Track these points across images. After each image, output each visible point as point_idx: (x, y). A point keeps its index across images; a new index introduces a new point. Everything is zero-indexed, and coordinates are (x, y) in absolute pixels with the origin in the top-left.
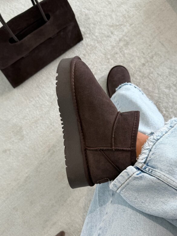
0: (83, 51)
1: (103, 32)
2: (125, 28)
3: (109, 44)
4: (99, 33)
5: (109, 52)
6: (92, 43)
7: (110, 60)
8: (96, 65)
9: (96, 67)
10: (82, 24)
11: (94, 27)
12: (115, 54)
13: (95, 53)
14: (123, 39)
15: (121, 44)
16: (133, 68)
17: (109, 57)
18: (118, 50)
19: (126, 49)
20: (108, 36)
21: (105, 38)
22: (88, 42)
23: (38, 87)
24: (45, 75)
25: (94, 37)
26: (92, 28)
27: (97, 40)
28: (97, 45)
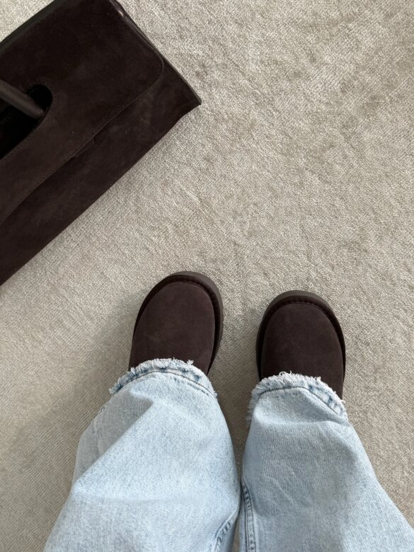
0: (203, 145)
1: (278, 58)
2: (365, 31)
3: (302, 109)
4: (262, 62)
5: (301, 143)
6: (236, 110)
7: (308, 174)
8: (256, 199)
9: (255, 204)
10: (190, 24)
11: (239, 36)
12: (324, 150)
13: (248, 151)
14: (356, 83)
15: (351, 105)
16: (392, 201)
17: (302, 162)
18: (336, 132)
19: (367, 127)
20: (297, 75)
21: (285, 84)
22: (219, 103)
23: (54, 289)
24: (73, 245)
25: (243, 82)
26: (234, 41)
27: (254, 94)
28: (255, 114)
